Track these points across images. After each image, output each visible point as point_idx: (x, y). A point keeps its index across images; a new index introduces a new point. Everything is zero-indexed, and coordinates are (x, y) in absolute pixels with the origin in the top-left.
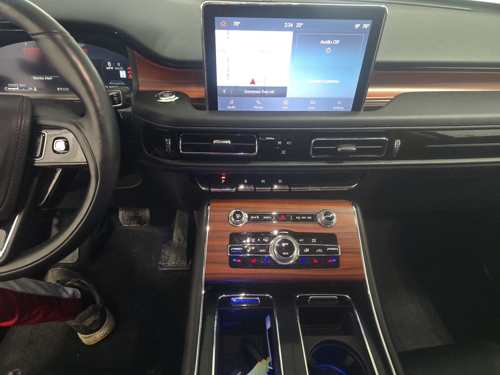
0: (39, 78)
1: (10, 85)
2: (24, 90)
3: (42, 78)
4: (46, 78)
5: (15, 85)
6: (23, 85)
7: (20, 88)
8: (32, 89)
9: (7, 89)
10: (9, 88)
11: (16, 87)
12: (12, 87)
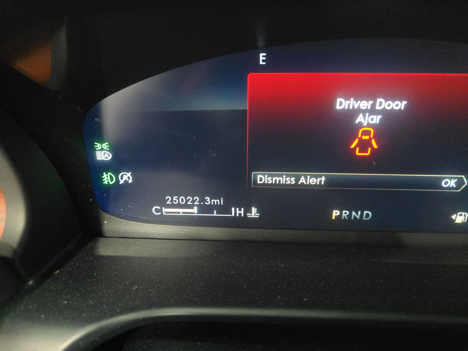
0: (278, 179)
1: (172, 201)
2: (215, 215)
3: (288, 179)
4: (302, 180)
5: (187, 201)
6: (216, 201)
7: (203, 208)
8: (242, 212)
9: (161, 210)
10: (165, 210)
11: (191, 207)
12: (179, 206)
